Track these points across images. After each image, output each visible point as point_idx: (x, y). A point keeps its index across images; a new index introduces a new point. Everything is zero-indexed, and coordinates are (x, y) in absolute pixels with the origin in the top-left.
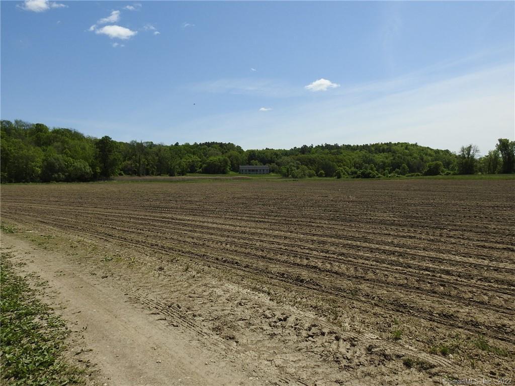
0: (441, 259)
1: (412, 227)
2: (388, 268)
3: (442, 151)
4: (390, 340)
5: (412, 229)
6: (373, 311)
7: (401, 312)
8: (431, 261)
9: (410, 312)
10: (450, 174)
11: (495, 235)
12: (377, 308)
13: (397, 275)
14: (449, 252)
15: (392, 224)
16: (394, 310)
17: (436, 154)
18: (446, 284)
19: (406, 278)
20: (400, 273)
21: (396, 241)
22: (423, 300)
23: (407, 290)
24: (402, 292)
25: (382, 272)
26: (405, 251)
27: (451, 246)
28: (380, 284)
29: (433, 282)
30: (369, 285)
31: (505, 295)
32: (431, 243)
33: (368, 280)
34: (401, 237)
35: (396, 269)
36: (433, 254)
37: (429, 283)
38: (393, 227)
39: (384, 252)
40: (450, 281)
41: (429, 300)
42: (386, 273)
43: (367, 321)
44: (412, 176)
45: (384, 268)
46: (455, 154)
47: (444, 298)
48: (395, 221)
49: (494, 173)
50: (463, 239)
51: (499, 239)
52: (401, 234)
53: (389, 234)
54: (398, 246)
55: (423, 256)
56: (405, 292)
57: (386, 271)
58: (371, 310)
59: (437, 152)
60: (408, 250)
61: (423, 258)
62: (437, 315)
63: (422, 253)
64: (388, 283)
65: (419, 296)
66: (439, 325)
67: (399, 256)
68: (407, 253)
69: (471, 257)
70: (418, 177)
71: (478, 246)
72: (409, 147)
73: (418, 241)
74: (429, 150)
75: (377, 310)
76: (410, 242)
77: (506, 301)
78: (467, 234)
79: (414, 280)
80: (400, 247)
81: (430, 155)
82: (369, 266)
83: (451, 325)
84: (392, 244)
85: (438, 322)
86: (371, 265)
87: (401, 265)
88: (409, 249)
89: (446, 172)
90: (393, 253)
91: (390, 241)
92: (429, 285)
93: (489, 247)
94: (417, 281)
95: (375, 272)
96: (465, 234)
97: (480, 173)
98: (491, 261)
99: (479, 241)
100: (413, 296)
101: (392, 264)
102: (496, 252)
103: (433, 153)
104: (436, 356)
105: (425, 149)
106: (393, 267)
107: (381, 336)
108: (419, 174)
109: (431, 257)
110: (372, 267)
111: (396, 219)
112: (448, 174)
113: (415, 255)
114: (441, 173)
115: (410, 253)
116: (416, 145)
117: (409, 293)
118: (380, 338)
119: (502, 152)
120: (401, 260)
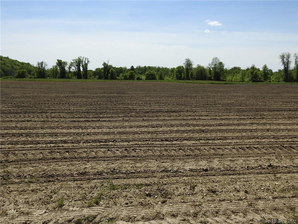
0: (55, 133)
1: (25, 114)
2: (24, 148)
3: (26, 63)
4: (57, 209)
5: (26, 115)
6: (30, 189)
7: (52, 181)
8: (50, 136)
9: (58, 179)
10: (32, 77)
11: (76, 113)
12: (32, 185)
13: (33, 152)
14: (58, 128)
15: (10, 113)
16: (46, 182)
17: (22, 65)
18: (69, 150)
19: (41, 152)
20: (35, 150)
21: (18, 125)
22: (61, 166)
23: (46, 162)
24: (44, 164)
25: (21, 152)
26: (29, 132)
27: (56, 123)
28: (24, 163)
29: (61, 151)
30: (15, 166)
31: (101, 149)
32: (43, 123)
33: (12, 162)
34: (21, 121)
35: (31, 147)
36: (49, 131)
37: (58, 152)
38: (11, 115)
39: (14, 135)
40: (69, 148)
41: (65, 165)
42: (24, 152)
43: (30, 200)
44: (7, 78)
45: (21, 149)
46: (34, 66)
47: (73, 161)
48: (10, 110)
49: (56, 78)
50: (61, 118)
51: (79, 115)
52: (20, 119)
53: (12, 121)
54: (21, 128)
55: (43, 133)
56: (46, 164)
57: (23, 150)
58: (28, 188)
59: (23, 64)
60: (31, 131)
61: (44, 135)
62: (77, 175)
63: (41, 131)
64: (29, 160)
65: (57, 164)
66: (81, 182)
67: (27, 136)
68: (31, 133)
69: (71, 129)
70: (11, 79)
71: (72, 121)
72: (3, 59)
73: (35, 123)
74: (17, 62)
75: (33, 186)
76: (29, 124)
77: (104, 152)
78: (62, 115)
79: (47, 153)
80: (23, 129)
81: (18, 65)
82: (7, 150)
83: (88, 179)
84: (17, 128)
85: (80, 180)
86: (9, 148)
87: (32, 143)
88: (31, 129)
89: (29, 77)
90: (21, 135)
91: (14, 126)
92: (58, 154)
93: (77, 121)
94: (50, 153)
95: (15, 154)
96: (61, 115)
97: (49, 78)
98: (82, 129)
99: (70, 118)
100: (53, 166)
101: (25, 144)
102: (82, 124)
103: (20, 64)
104: (93, 207)
105: (14, 61)
106: (26, 146)
107: (47, 209)
108: (12, 77)
109: (49, 133)
110: (10, 149)
111: (10, 109)
112: (31, 78)
113: (38, 133)
114: (27, 77)
115: (33, 132)
116: (7, 58)
117: (49, 164)
118: (48, 211)
119: (59, 67)
120: (30, 139)
